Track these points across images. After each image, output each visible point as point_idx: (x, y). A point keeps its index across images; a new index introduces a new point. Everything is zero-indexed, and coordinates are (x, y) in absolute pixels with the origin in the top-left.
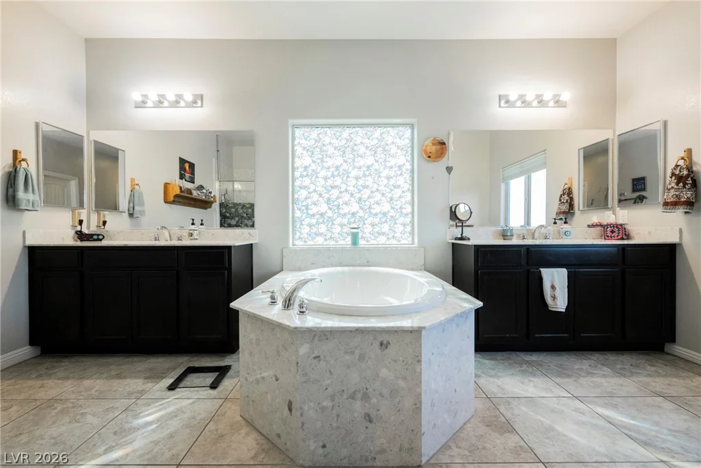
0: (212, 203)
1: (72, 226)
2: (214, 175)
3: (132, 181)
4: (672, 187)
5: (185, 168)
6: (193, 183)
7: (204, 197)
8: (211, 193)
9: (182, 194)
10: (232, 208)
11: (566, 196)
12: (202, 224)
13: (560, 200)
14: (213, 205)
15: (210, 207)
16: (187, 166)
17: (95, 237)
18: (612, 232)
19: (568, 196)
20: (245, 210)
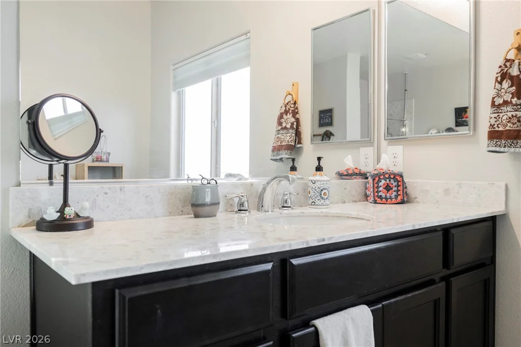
4: (506, 103)
11: (290, 116)
13: (280, 124)
18: (388, 188)
19: (294, 116)
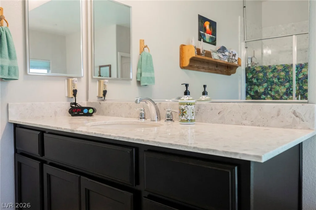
0: (236, 67)
1: (68, 97)
2: (240, 36)
3: (141, 43)
5: (205, 28)
6: (215, 44)
7: (226, 61)
8: (234, 55)
9: (199, 56)
10: (260, 72)
12: (204, 93)
14: (238, 70)
15: (234, 72)
16: (207, 24)
17: (85, 111)
20: (276, 74)
